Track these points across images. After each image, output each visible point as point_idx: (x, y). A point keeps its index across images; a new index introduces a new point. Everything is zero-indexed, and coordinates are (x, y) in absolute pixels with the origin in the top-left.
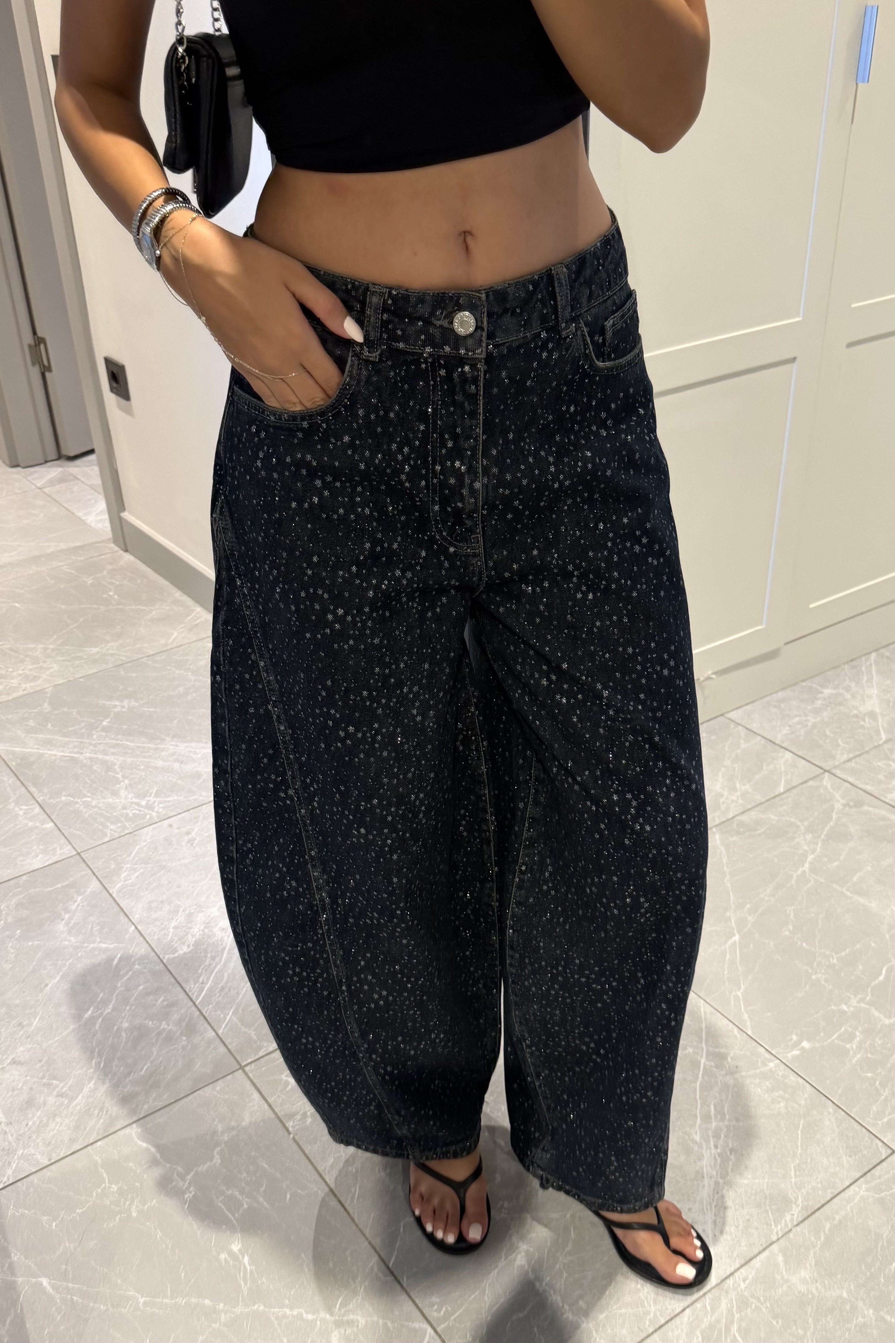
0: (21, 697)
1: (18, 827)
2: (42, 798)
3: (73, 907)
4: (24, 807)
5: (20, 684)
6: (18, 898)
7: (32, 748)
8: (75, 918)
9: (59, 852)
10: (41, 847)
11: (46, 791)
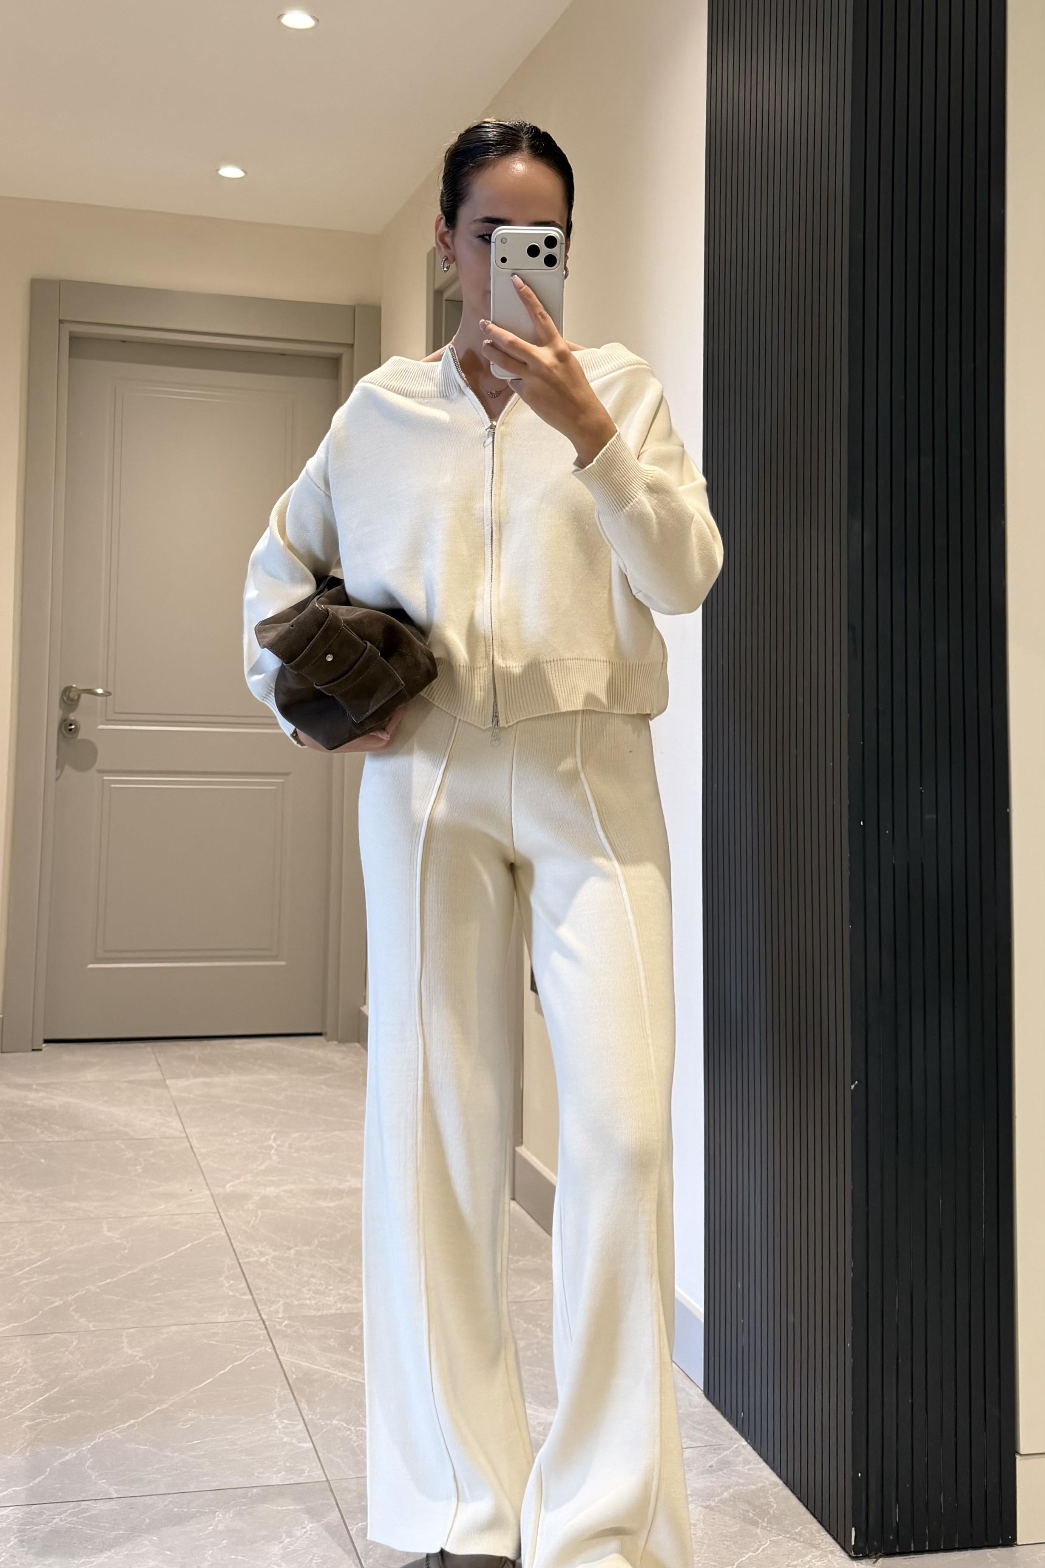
0: (332, 1315)
1: (271, 1439)
2: (310, 1416)
3: (299, 1534)
4: (286, 1421)
5: (335, 1302)
6: (238, 1508)
7: (322, 1366)
8: (295, 1545)
9: (306, 1474)
10: (288, 1464)
11: (318, 1410)
